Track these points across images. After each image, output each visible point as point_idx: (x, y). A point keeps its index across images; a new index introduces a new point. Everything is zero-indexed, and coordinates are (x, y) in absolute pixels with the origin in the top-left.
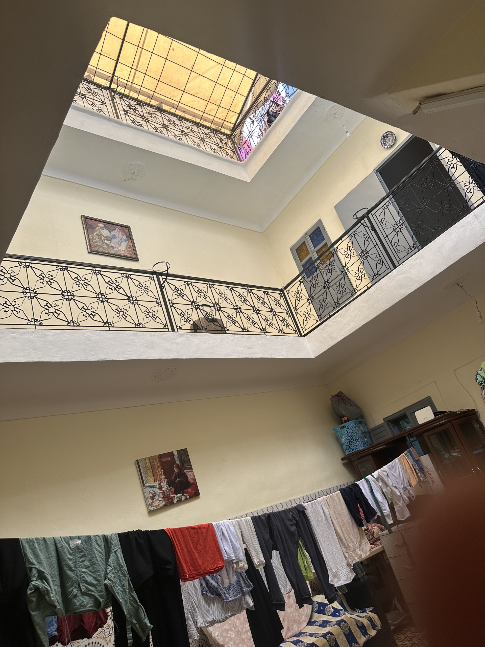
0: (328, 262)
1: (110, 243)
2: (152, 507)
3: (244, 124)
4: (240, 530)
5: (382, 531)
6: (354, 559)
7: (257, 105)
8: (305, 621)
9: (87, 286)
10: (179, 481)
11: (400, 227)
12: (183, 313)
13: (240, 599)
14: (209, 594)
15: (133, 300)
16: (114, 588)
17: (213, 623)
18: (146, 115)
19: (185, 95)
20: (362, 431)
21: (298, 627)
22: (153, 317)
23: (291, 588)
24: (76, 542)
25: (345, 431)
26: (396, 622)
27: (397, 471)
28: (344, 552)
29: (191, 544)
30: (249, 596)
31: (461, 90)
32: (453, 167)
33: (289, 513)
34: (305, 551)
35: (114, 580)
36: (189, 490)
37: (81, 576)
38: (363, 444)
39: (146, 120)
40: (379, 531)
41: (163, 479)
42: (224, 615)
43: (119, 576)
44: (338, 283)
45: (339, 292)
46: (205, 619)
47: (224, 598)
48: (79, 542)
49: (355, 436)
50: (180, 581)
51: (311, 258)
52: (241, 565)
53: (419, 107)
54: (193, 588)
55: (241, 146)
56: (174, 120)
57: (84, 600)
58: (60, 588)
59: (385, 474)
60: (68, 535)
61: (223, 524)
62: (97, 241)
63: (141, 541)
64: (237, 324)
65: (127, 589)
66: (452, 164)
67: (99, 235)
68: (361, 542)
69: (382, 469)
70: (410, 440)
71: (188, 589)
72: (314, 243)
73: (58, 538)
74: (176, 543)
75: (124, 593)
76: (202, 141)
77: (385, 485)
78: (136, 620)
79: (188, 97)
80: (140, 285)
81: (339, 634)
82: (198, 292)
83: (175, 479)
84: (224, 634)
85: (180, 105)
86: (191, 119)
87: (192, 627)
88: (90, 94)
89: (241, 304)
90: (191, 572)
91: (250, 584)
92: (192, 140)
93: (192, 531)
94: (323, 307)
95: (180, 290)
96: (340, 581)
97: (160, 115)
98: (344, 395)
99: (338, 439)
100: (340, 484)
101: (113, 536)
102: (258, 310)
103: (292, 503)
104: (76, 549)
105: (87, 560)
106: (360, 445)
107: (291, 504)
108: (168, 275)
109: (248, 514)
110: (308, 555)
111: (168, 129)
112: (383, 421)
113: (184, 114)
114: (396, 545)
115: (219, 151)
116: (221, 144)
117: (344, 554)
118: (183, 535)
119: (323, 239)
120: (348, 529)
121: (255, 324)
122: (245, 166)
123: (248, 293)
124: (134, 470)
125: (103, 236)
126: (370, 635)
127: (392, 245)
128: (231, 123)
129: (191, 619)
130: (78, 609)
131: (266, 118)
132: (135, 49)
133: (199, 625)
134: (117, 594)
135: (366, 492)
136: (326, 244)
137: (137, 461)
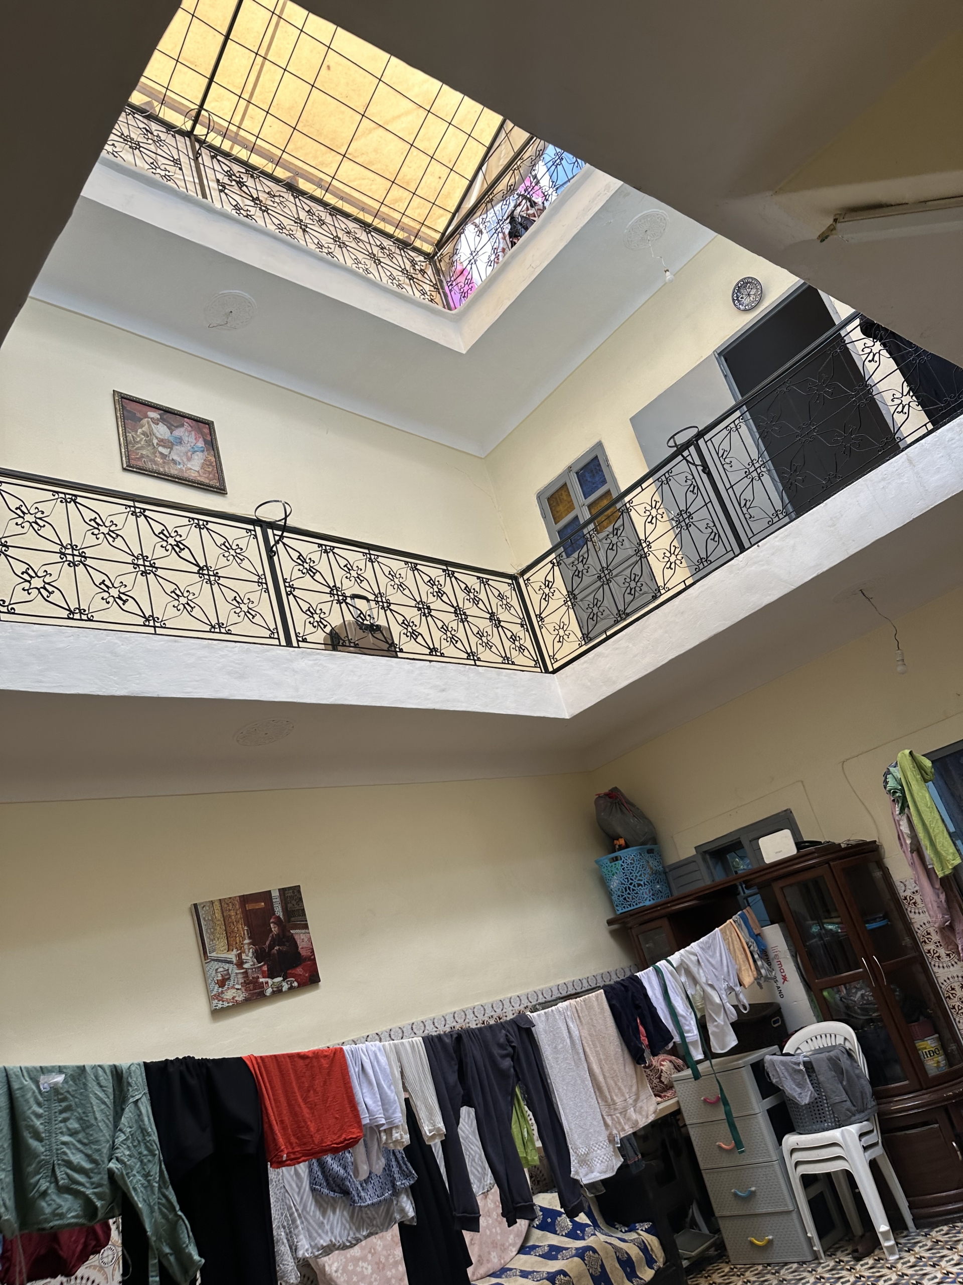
0: (610, 529)
1: (170, 453)
2: (221, 1002)
3: (463, 236)
4: (398, 1064)
5: (679, 1071)
6: (623, 1130)
7: (492, 200)
8: (513, 1245)
9: (114, 538)
10: (279, 951)
11: (759, 470)
12: (311, 609)
13: (389, 1202)
14: (326, 1190)
15: (209, 575)
16: (129, 1178)
17: (330, 1249)
18: (263, 196)
19: (346, 164)
20: (651, 868)
21: (500, 1258)
22: (248, 612)
23: (493, 1181)
24: (54, 1078)
25: (619, 867)
26: (693, 1254)
27: (718, 954)
28: (604, 1114)
29: (296, 1089)
30: (408, 1196)
31: (923, 200)
32: (873, 360)
33: (500, 1032)
34: (526, 1108)
35: (128, 1163)
36: (299, 970)
37: (59, 1152)
38: (653, 895)
39: (263, 208)
40: (673, 1071)
41: (246, 947)
42: (354, 1234)
43: (140, 1153)
44: (628, 572)
45: (628, 591)
46: (313, 1241)
47: (356, 1198)
48: (60, 1078)
49: (638, 878)
50: (269, 1166)
51: (576, 517)
52: (396, 1135)
53: (832, 227)
54: (294, 1177)
55: (452, 279)
56: (321, 213)
57: (63, 1203)
58: (11, 1177)
59: (694, 958)
60: (38, 1064)
61: (365, 1050)
62: (142, 447)
63: (193, 1082)
64: (420, 639)
65: (157, 1182)
66: (872, 354)
67: (148, 435)
68: (637, 1095)
69: (687, 948)
70: (744, 893)
71: (283, 1179)
72: (585, 488)
73: (15, 1070)
74: (265, 1087)
75: (149, 1189)
76: (375, 262)
77: (692, 983)
78: (171, 1248)
79: (352, 170)
80: (227, 544)
81: (580, 1276)
82: (346, 569)
83: (271, 947)
84: (350, 1268)
85: (334, 182)
86: (355, 214)
87: (285, 1257)
88: (150, 141)
89: (431, 599)
90: (293, 1149)
91: (410, 1172)
92: (354, 257)
93: (301, 1063)
94: (595, 618)
95: (308, 561)
96: (592, 1172)
97: (291, 199)
98: (622, 795)
99: (604, 882)
100: (601, 971)
101: (133, 1068)
102: (465, 614)
103: (505, 1006)
104: (53, 1095)
105: (74, 1117)
106: (646, 896)
107: (501, 1007)
108: (285, 528)
109: (415, 1024)
110: (531, 1116)
111: (307, 229)
112: (694, 852)
113: (341, 202)
114: (705, 1100)
115: (407, 285)
116: (412, 271)
117: (604, 1119)
118: (281, 1071)
119: (604, 482)
120: (615, 1067)
121: (457, 642)
122: (458, 320)
123: (448, 579)
124: (186, 926)
125: (157, 438)
126: (641, 1279)
127: (740, 504)
128: (436, 231)
129: (285, 1241)
130: (47, 1221)
131: (507, 228)
132: (249, 57)
133: (300, 1254)
134: (133, 1194)
135: (655, 994)
136: (608, 492)
137: (195, 905)
